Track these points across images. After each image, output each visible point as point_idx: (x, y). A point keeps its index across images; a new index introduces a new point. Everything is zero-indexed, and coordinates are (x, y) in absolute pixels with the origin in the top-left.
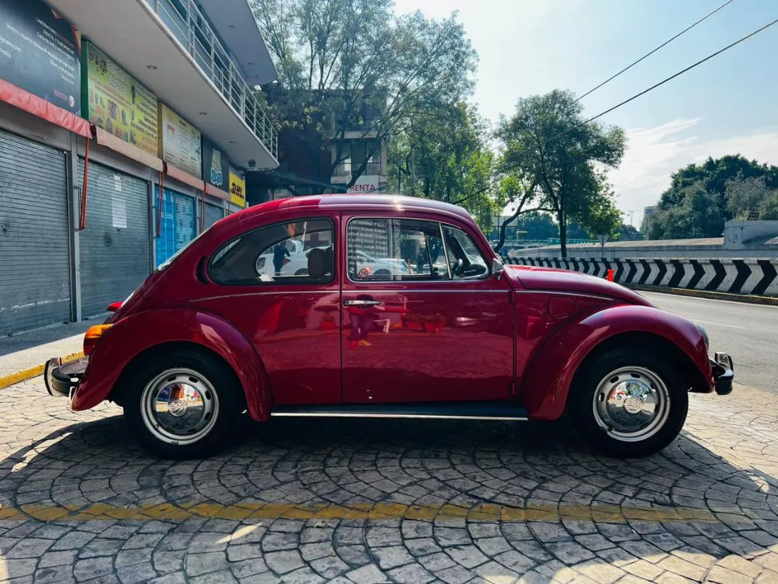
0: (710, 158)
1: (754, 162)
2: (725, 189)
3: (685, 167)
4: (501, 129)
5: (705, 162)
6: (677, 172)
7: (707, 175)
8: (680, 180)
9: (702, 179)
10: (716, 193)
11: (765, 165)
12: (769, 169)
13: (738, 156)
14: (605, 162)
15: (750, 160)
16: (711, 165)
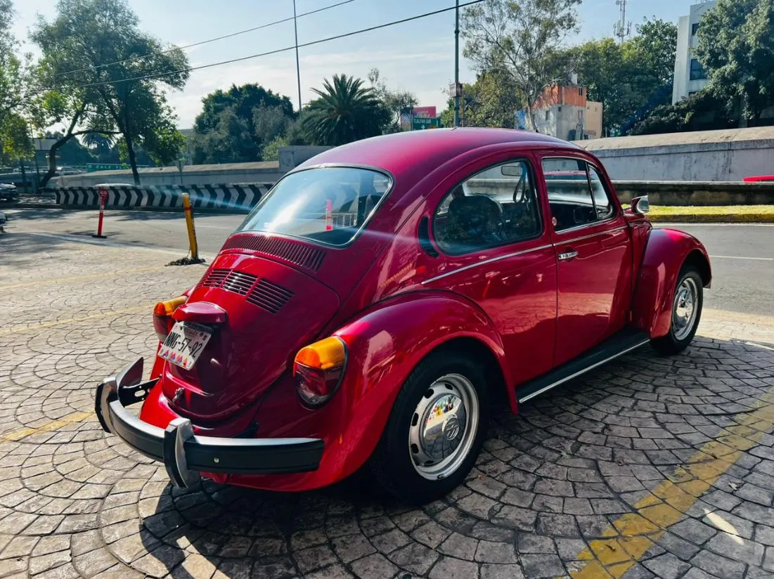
0: (234, 86)
1: (270, 92)
2: (252, 116)
3: (213, 92)
4: (41, 33)
5: (229, 89)
6: (206, 97)
7: (235, 101)
8: (212, 105)
9: (231, 106)
10: (245, 119)
11: (278, 95)
12: (282, 98)
13: (257, 85)
14: (167, 82)
15: (267, 90)
16: (235, 91)
